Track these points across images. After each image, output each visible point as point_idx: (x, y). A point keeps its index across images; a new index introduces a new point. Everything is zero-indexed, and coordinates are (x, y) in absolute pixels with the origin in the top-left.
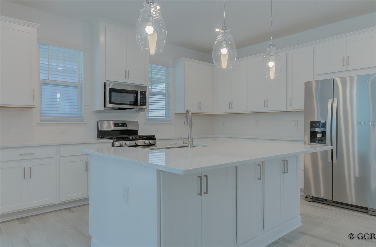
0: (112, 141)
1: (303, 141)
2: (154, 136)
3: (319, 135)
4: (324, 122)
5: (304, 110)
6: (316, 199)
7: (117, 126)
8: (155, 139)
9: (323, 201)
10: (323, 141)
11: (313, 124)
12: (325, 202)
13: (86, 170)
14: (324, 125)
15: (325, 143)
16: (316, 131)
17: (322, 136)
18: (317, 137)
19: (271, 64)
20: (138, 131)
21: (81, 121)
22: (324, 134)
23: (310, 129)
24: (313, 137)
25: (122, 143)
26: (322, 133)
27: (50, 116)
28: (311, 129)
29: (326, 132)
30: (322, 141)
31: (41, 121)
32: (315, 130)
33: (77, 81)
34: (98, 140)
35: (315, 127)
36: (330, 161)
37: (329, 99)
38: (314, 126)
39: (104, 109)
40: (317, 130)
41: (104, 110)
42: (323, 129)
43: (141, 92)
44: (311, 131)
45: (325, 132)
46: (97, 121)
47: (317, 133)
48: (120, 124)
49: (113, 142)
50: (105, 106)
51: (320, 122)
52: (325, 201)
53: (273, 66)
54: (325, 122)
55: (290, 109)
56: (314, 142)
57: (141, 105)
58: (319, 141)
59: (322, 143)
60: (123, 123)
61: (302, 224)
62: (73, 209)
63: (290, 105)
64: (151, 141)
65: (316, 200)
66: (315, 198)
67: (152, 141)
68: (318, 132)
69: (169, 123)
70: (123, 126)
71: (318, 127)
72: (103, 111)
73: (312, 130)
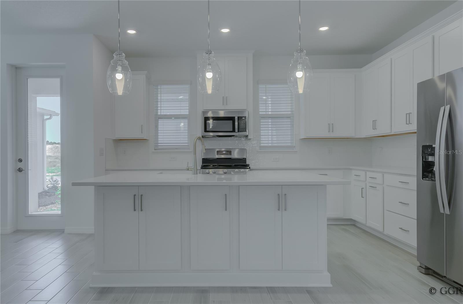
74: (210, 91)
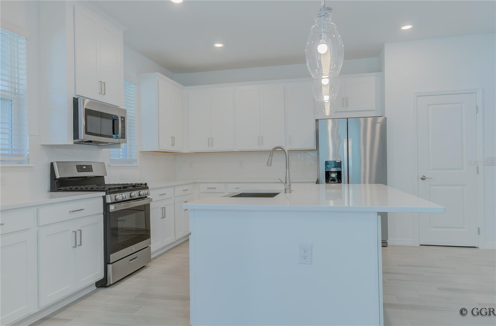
0: (104, 194)
2: (145, 184)
3: (333, 175)
4: (340, 161)
7: (81, 171)
8: (147, 188)
10: (335, 181)
11: (328, 164)
13: (76, 245)
14: (339, 165)
15: (340, 182)
16: (331, 170)
17: (337, 176)
18: (331, 177)
20: (105, 177)
21: (20, 162)
22: (339, 174)
23: (325, 168)
24: (327, 177)
34: (52, 197)
35: (331, 167)
39: (75, 142)
41: (73, 143)
42: (338, 169)
43: (122, 117)
44: (326, 171)
45: (341, 171)
46: (50, 162)
48: (84, 167)
49: (105, 195)
50: (76, 137)
51: (336, 161)
54: (341, 161)
55: (289, 147)
57: (121, 138)
58: (332, 180)
59: (335, 183)
60: (87, 166)
63: (290, 144)
64: (142, 192)
68: (333, 172)
69: (135, 165)
71: (333, 167)
72: (71, 145)
73: (328, 170)
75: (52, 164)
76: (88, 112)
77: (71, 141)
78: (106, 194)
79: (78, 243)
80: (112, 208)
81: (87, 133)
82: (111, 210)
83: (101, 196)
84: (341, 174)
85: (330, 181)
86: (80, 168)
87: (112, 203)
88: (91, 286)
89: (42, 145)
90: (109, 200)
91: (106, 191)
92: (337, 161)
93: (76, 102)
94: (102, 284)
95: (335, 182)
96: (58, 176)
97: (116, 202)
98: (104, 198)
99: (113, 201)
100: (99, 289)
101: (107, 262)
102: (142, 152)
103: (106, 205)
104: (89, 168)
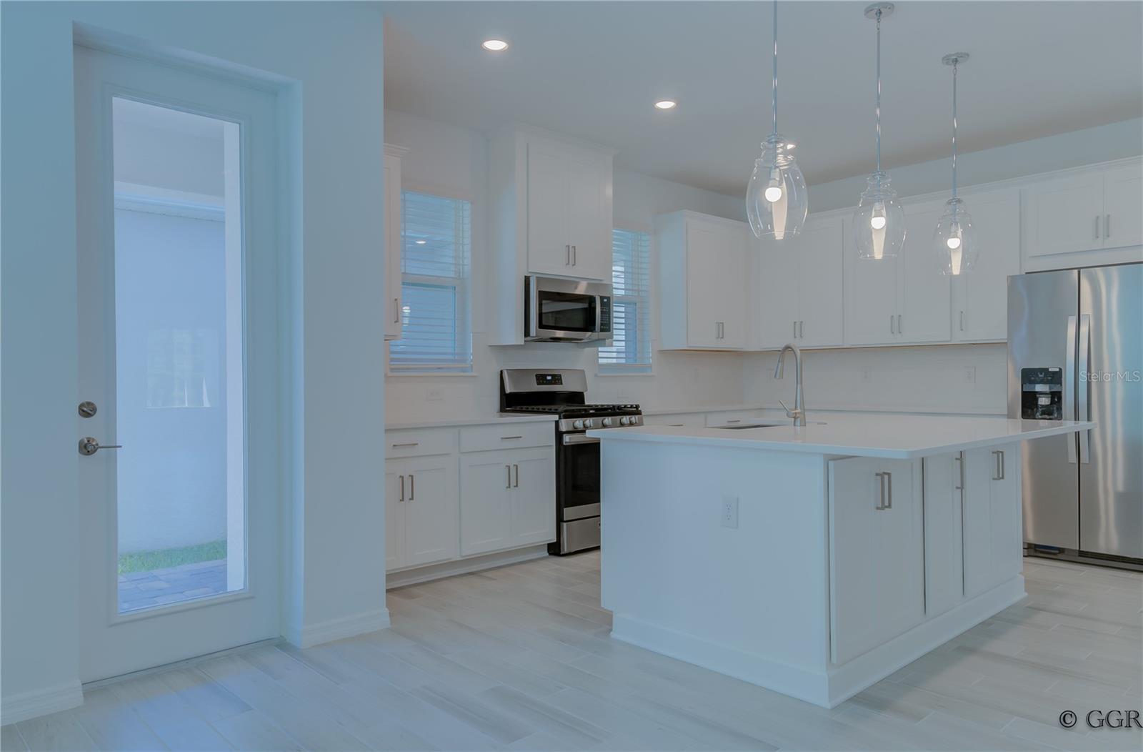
0: (556, 417)
1: (1005, 415)
2: (637, 407)
3: (1044, 401)
4: (1058, 370)
5: (1006, 341)
6: (1037, 549)
7: (543, 384)
8: (639, 413)
9: (1054, 554)
10: (1053, 414)
11: (1029, 376)
12: (1060, 556)
13: (509, 485)
14: (1056, 377)
15: (1060, 418)
16: (1037, 390)
17: (1052, 402)
18: (1036, 405)
19: (954, 243)
20: (585, 393)
21: (464, 370)
22: (1056, 397)
23: (1022, 385)
24: (1029, 405)
25: (577, 422)
26: (1050, 396)
27: (406, 360)
28: (1024, 385)
29: (1063, 392)
30: (1050, 413)
31: (392, 370)
32: (1034, 388)
33: (452, 275)
34: (501, 416)
35: (1035, 382)
36: (1073, 459)
37: (1070, 318)
38: (1033, 378)
39: (525, 341)
40: (1039, 388)
41: (523, 343)
42: (1055, 387)
43: (602, 298)
44: (1024, 390)
45: (1060, 393)
46: (499, 370)
47: (1038, 396)
48: (549, 378)
49: (557, 419)
50: (527, 333)
51: (1048, 369)
52: (1059, 553)
53: (958, 247)
54: (1060, 369)
55: (959, 338)
56: (1032, 416)
57: (602, 330)
58: (1043, 413)
59: (1050, 419)
60: (553, 376)
61: (1026, 594)
62: (489, 574)
63: (962, 330)
64: (625, 419)
65: (1036, 551)
66: (1033, 546)
67: (610, 418)
68: (1041, 393)
69: (645, 374)
70: (555, 384)
71: (1042, 382)
72: (521, 345)
73: (1028, 388)
74: (878, 255)
75: (502, 372)
76: (544, 296)
77: (520, 340)
78: (560, 418)
79: (513, 483)
80: (567, 439)
81: (541, 326)
82: (566, 442)
83: (553, 421)
84: (1060, 398)
85: (1038, 414)
86: (541, 378)
87: (568, 432)
88: (537, 548)
89: (490, 346)
90: (563, 428)
91: (559, 414)
92: (1050, 370)
93: (527, 280)
94: (554, 549)
95: (1051, 417)
96: (508, 390)
97: (575, 431)
98: (557, 423)
99: (571, 429)
100: (552, 556)
101: (560, 519)
102: (663, 352)
103: (559, 435)
104: (557, 379)
